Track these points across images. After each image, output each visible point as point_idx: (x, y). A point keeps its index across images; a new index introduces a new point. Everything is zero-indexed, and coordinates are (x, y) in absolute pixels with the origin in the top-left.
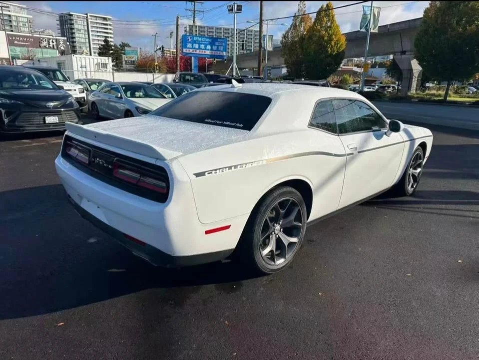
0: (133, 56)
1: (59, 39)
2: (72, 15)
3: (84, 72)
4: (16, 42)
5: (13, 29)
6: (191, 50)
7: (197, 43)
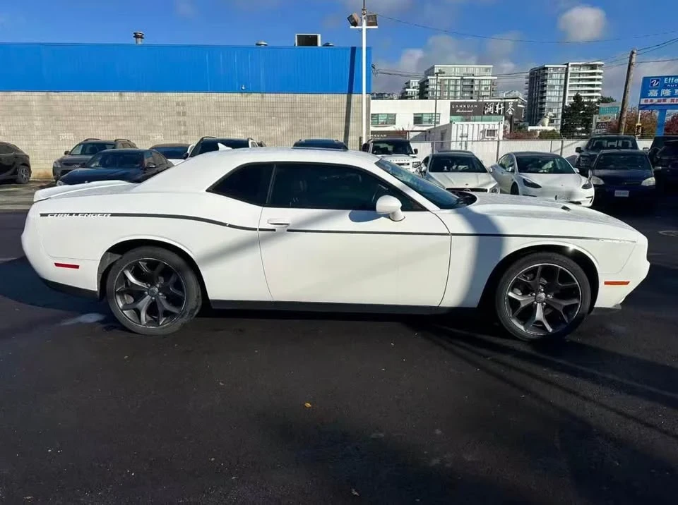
0: (610, 115)
1: (508, 102)
2: (547, 68)
3: (464, 143)
4: (458, 111)
5: (474, 95)
6: (655, 100)
7: (669, 88)
